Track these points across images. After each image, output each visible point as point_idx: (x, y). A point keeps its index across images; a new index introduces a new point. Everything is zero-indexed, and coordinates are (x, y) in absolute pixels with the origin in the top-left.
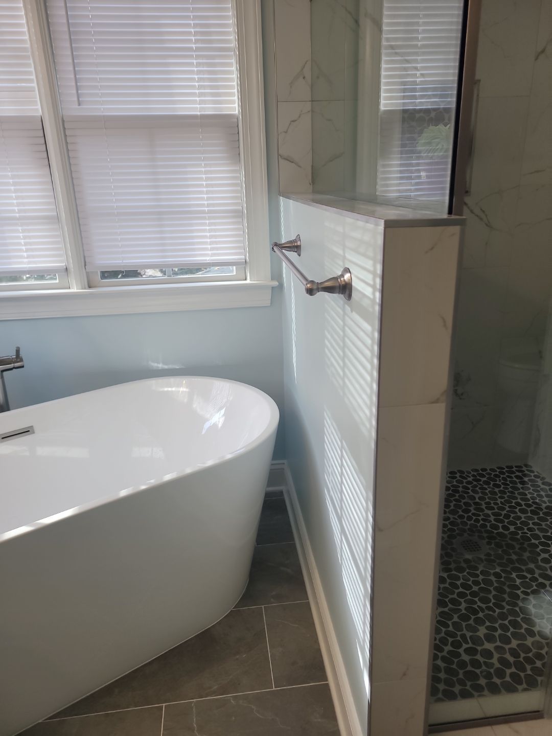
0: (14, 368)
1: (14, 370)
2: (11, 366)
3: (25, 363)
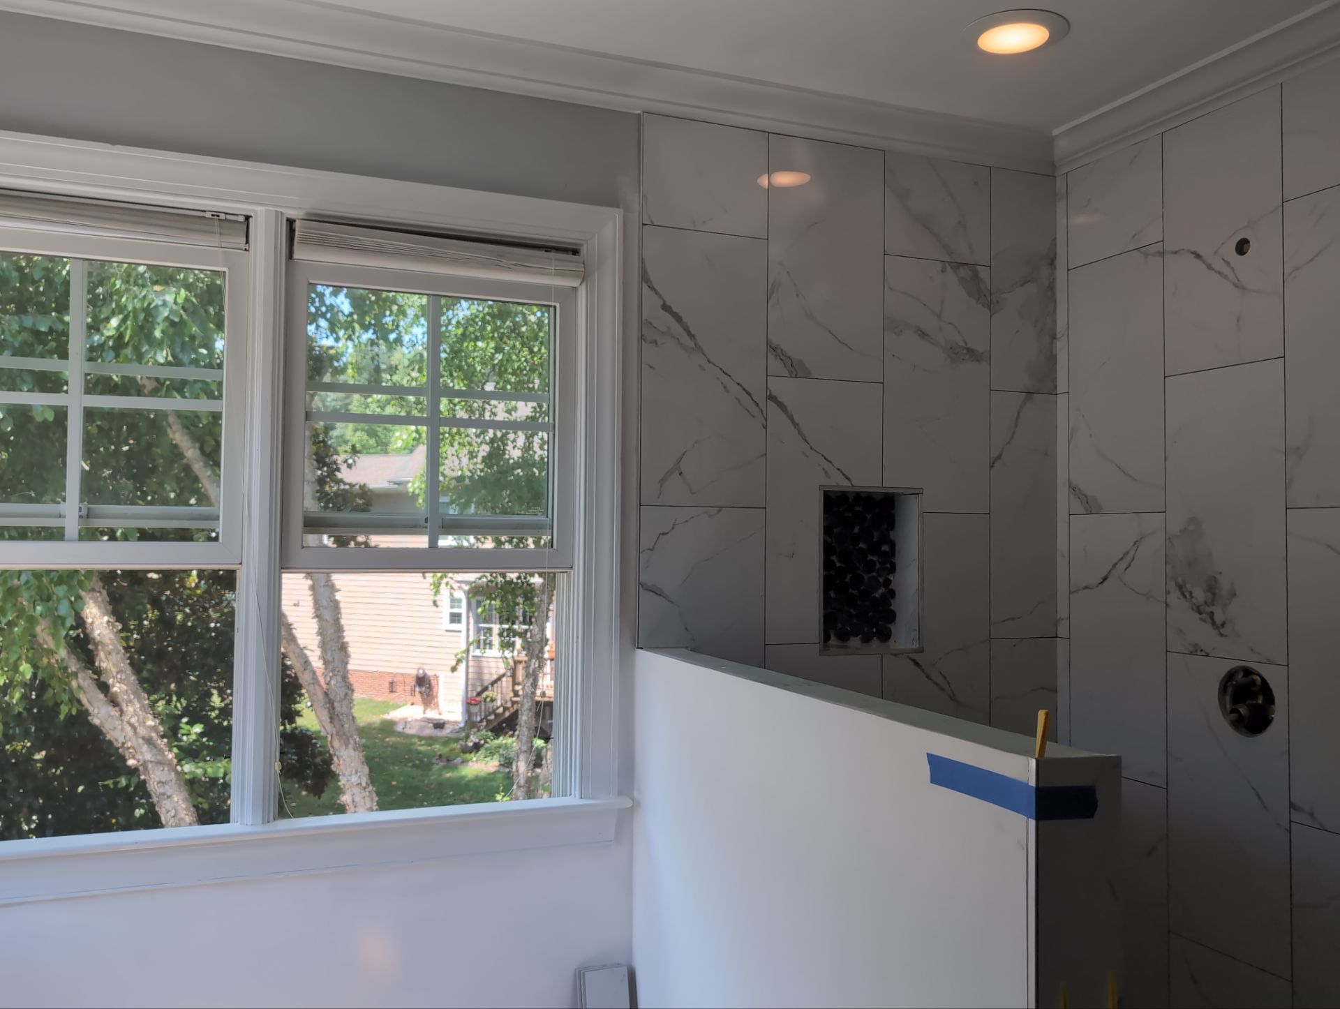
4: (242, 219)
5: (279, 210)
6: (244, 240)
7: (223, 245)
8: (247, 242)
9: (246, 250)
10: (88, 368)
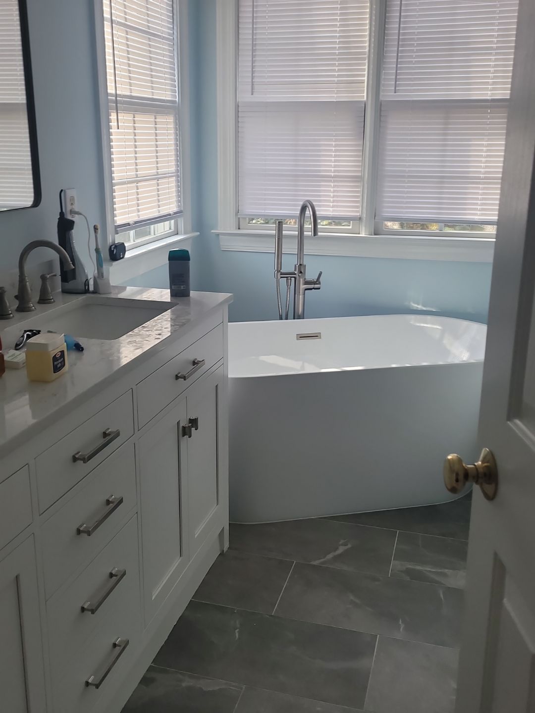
0: (314, 288)
1: (313, 290)
2: (312, 286)
3: (321, 286)
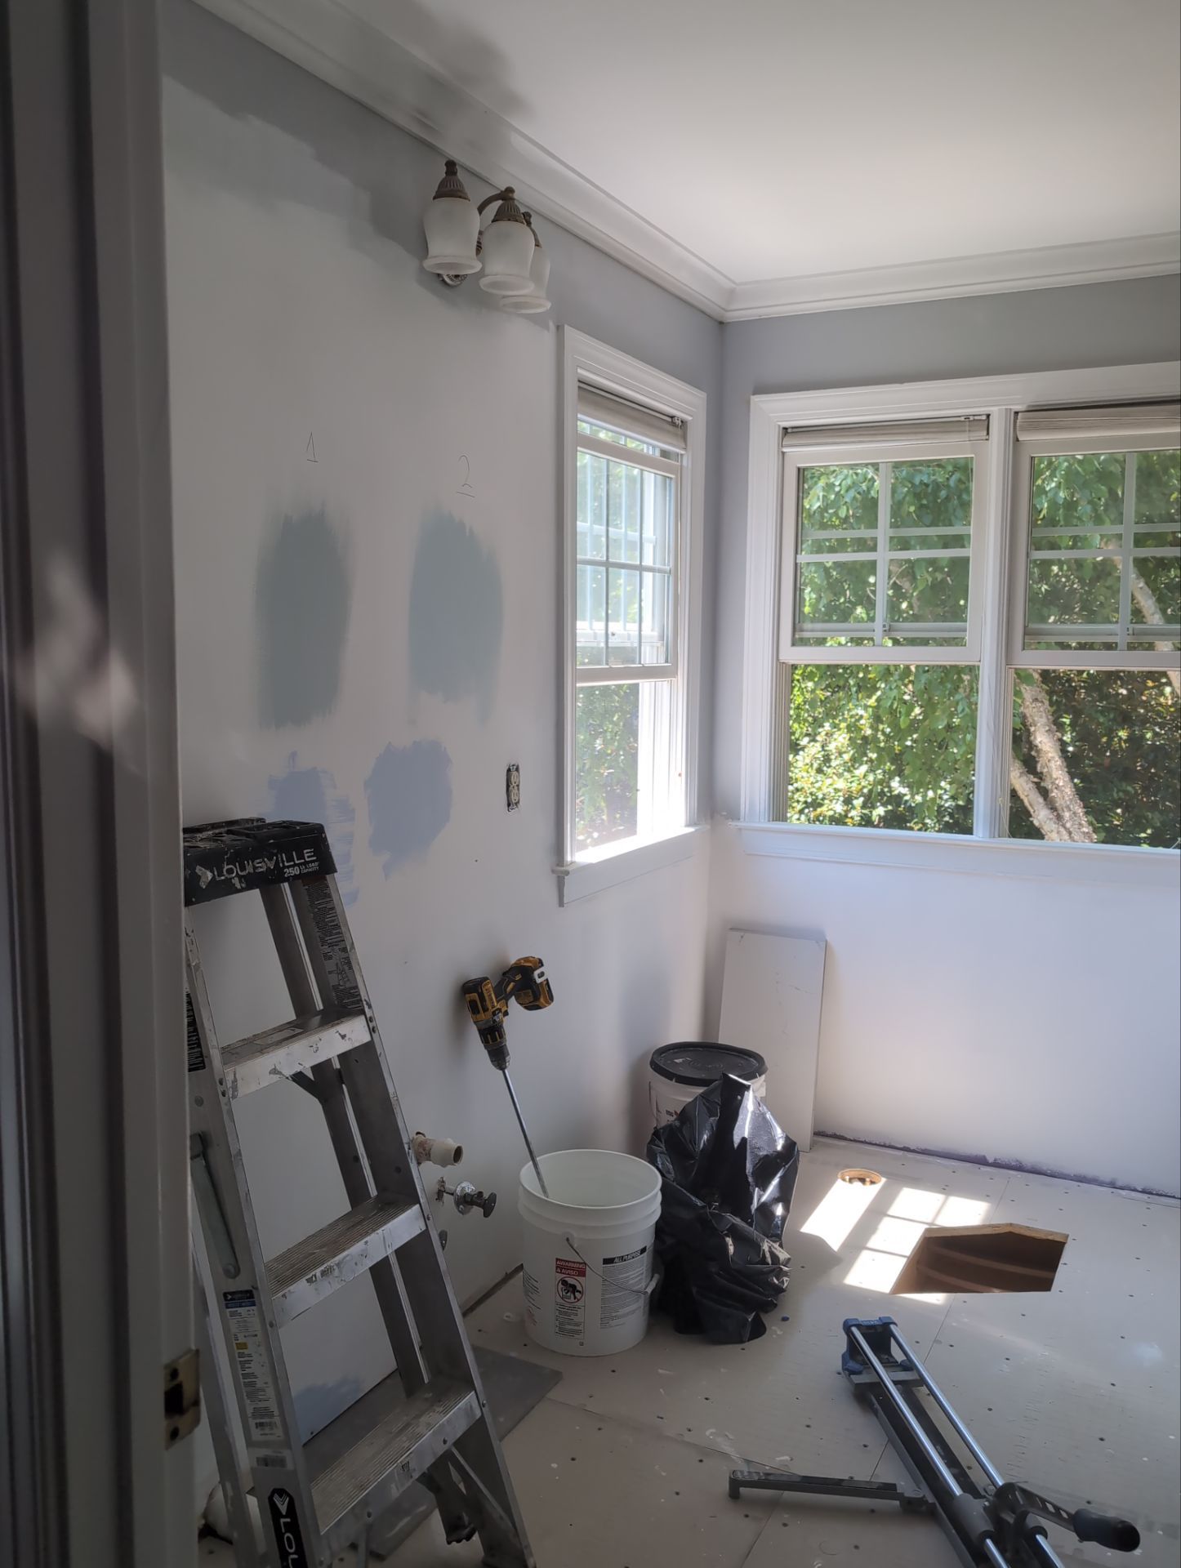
4: (984, 418)
5: (1009, 407)
6: (985, 433)
7: (972, 439)
8: (988, 434)
9: (987, 440)
10: (891, 532)
